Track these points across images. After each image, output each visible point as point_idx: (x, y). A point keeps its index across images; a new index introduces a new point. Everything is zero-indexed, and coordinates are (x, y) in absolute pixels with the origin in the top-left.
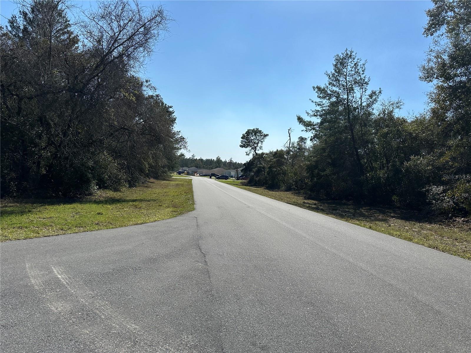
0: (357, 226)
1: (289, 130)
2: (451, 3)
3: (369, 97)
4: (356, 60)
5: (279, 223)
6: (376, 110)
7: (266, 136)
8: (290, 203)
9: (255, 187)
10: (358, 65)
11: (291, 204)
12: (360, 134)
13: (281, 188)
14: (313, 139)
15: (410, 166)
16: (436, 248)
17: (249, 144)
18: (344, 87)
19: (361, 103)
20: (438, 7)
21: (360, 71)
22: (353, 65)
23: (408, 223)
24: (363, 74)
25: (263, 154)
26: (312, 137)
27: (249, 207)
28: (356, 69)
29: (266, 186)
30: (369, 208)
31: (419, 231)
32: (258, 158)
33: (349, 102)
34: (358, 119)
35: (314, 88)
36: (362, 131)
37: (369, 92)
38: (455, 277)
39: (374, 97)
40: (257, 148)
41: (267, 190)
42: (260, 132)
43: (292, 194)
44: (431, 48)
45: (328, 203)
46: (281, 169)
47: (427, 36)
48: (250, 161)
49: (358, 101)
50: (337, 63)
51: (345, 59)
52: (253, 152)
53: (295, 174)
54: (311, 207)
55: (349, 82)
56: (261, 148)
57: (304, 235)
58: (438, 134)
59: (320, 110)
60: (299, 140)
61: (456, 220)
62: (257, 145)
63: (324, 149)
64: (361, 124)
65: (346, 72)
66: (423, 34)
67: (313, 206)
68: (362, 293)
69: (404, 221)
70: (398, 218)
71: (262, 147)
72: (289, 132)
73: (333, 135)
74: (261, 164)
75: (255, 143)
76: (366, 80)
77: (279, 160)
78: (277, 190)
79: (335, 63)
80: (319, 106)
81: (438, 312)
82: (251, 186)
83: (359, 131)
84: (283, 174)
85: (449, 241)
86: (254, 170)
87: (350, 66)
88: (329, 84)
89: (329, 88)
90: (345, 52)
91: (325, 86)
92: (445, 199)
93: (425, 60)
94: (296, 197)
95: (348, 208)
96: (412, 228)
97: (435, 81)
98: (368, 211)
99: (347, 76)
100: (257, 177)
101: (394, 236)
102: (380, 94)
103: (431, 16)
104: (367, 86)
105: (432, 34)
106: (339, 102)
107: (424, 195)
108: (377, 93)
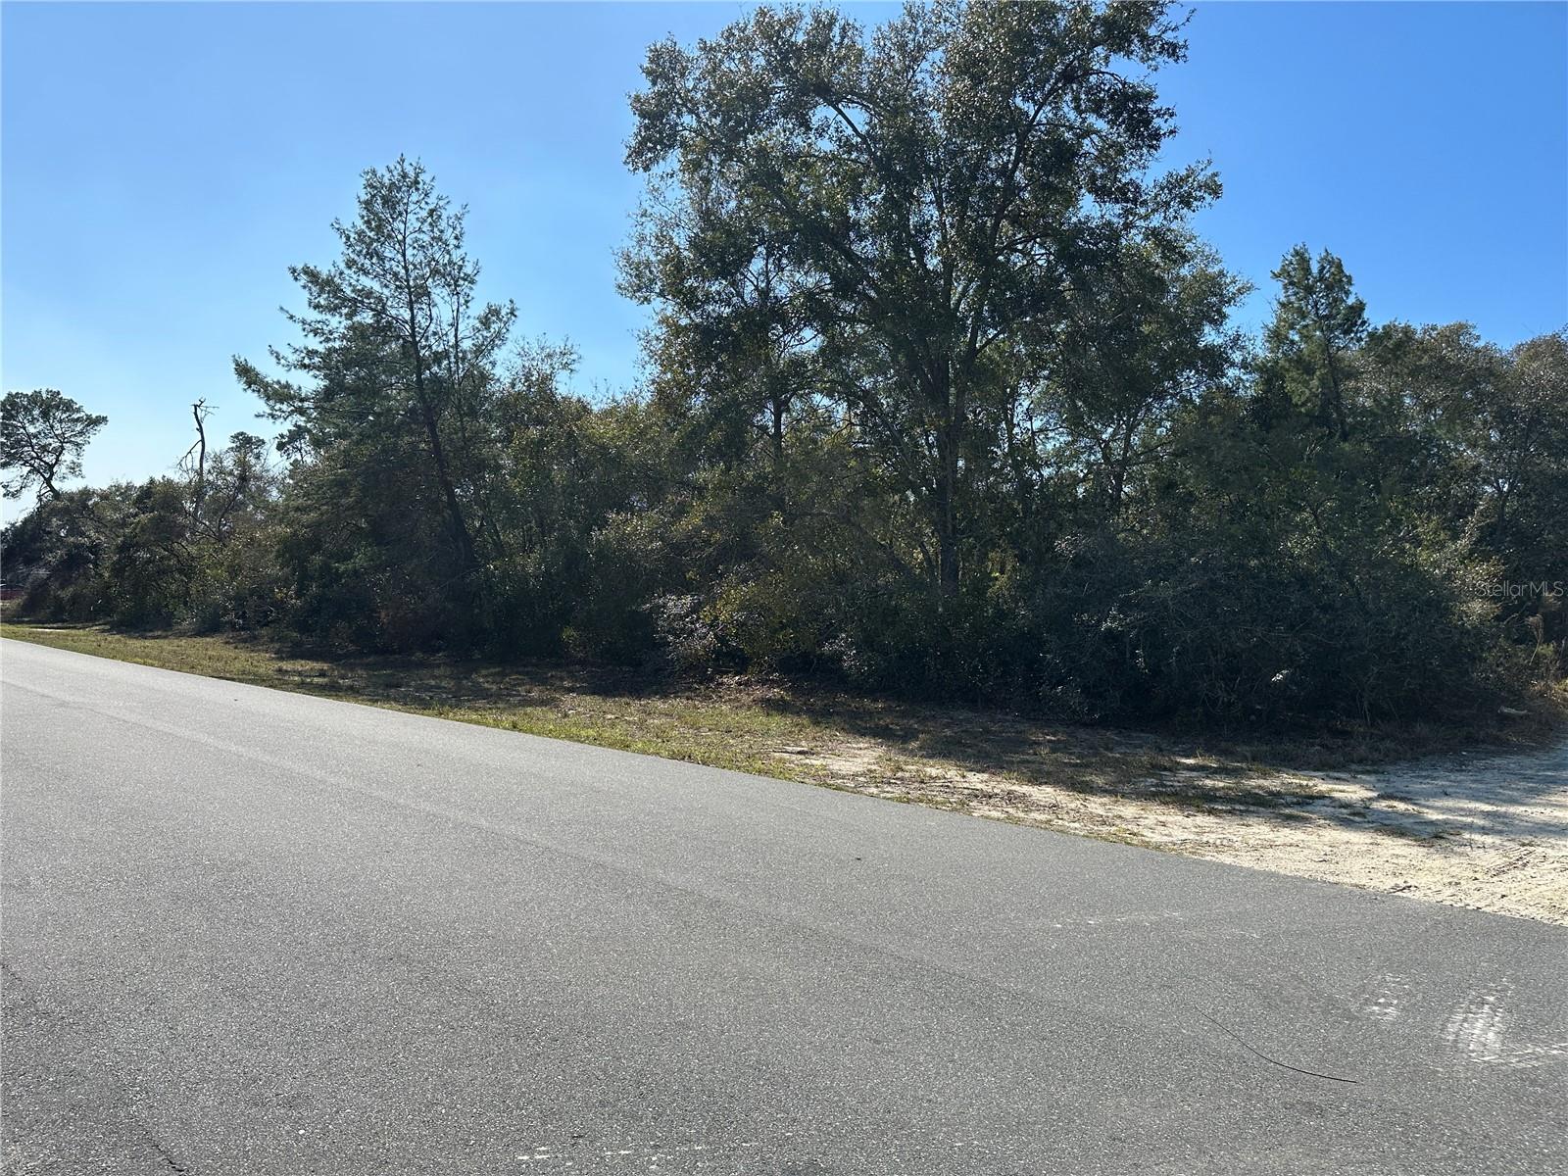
0: (475, 726)
1: (196, 406)
2: (689, 91)
3: (478, 325)
4: (432, 200)
5: (212, 749)
6: (504, 368)
7: (96, 422)
8: (228, 675)
9: (60, 625)
10: (440, 216)
11: (233, 680)
12: (459, 439)
13: (176, 623)
14: (289, 443)
15: (607, 541)
16: (688, 757)
17: (16, 453)
18: (397, 279)
19: (457, 342)
20: (661, 95)
21: (449, 235)
22: (424, 214)
23: (610, 702)
24: (457, 247)
25: (86, 493)
26: (282, 436)
27: (63, 704)
28: (435, 230)
29: (109, 619)
30: (497, 670)
31: (642, 722)
32: (66, 511)
33: (419, 333)
34: (449, 392)
35: (294, 271)
36: (464, 429)
37: (478, 309)
38: (738, 819)
39: (495, 327)
40: (55, 470)
41: (117, 637)
42: (69, 406)
43: (227, 643)
44: (645, 205)
45: (367, 667)
46: (171, 551)
47: (635, 169)
48: (26, 522)
49: (446, 334)
50: (373, 196)
51: (399, 189)
52: (36, 485)
53: (234, 571)
54: (311, 683)
55: (415, 268)
56: (75, 469)
57: (319, 774)
58: (672, 451)
59: (321, 348)
60: (234, 445)
61: (722, 684)
62: (57, 460)
63: (341, 485)
64: (459, 407)
65: (402, 231)
66: (625, 163)
67: (316, 680)
68: (532, 900)
69: (598, 699)
70: (582, 691)
71: (79, 465)
72: (196, 414)
73: (369, 437)
74: (82, 534)
75: (44, 448)
76: (468, 269)
77: (161, 519)
78: (159, 633)
79: (364, 197)
80: (315, 335)
81: (715, 903)
82: (39, 622)
83: (454, 429)
84: (181, 571)
85: (713, 737)
86: (50, 557)
87: (416, 216)
88: (347, 264)
89: (347, 278)
90: (398, 167)
91: (333, 270)
92: (697, 629)
93: (630, 237)
94: (243, 655)
95: (435, 677)
96: (623, 716)
97: (657, 303)
98: (498, 679)
99: (407, 246)
100: (62, 587)
101: (582, 742)
102: (513, 318)
103: (643, 115)
104: (471, 289)
105: (648, 165)
106: (384, 329)
107: (648, 621)
108: (503, 313)
